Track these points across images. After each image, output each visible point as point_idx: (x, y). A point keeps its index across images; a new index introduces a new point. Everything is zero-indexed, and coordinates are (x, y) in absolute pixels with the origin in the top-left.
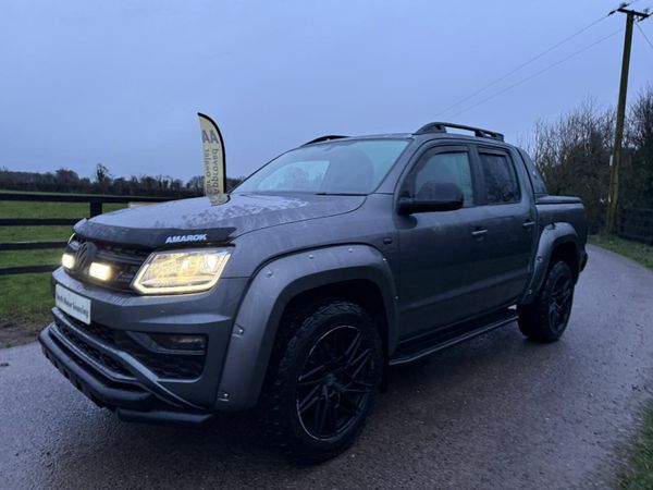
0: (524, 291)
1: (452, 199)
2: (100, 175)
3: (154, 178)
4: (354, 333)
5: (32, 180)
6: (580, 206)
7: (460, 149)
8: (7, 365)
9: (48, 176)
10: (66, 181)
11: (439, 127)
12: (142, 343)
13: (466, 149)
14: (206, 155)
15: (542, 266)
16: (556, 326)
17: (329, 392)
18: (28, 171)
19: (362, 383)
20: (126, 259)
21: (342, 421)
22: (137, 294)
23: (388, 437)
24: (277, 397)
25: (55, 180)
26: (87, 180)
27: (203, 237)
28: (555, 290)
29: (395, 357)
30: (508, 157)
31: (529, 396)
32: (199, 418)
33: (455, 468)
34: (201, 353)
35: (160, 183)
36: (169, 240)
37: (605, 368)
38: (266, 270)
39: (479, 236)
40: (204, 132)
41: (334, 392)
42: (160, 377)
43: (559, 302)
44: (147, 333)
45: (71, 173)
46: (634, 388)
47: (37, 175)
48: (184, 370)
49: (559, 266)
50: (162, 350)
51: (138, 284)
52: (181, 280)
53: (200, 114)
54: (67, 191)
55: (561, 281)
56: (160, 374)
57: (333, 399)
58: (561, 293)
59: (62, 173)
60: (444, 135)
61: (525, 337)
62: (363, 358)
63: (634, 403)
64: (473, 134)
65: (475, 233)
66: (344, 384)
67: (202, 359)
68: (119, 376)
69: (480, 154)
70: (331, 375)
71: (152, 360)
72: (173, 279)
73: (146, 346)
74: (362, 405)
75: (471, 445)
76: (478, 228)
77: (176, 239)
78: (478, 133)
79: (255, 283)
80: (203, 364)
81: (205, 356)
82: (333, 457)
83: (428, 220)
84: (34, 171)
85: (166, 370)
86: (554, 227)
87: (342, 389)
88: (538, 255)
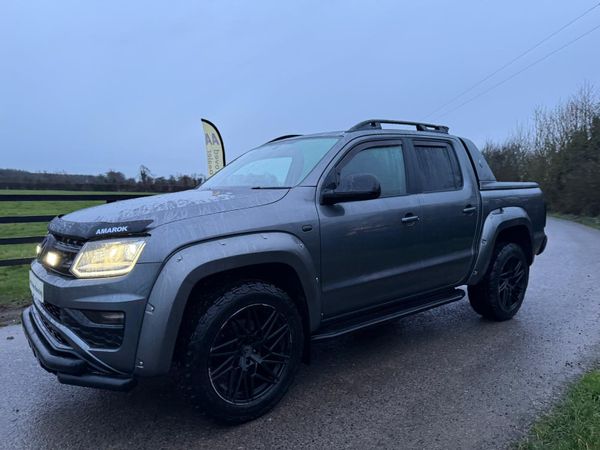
0: (470, 273)
1: (369, 189)
2: (143, 175)
3: (190, 176)
4: (269, 311)
5: (87, 181)
6: (537, 191)
7: (393, 143)
8: (12, 338)
9: (101, 177)
10: (115, 181)
11: (374, 124)
12: (76, 318)
13: (400, 142)
14: (209, 156)
15: (487, 249)
16: (508, 305)
17: (248, 363)
18: (84, 174)
19: (282, 355)
20: (70, 248)
21: (260, 388)
22: (74, 277)
23: (308, 404)
24: (188, 365)
25: (106, 181)
26: (132, 180)
27: (124, 229)
28: (504, 271)
29: (317, 333)
30: (450, 148)
31: (457, 370)
32: (119, 382)
33: (357, 432)
34: (120, 327)
35: (195, 180)
36: (98, 232)
37: (547, 345)
38: (177, 256)
39: (408, 221)
40: (207, 136)
41: (252, 363)
42: (91, 347)
43: (512, 282)
44: (81, 310)
45: (119, 174)
46: (567, 364)
47: (90, 177)
48: (109, 342)
49: (509, 248)
50: (92, 324)
51: (75, 270)
52: (107, 265)
53: (203, 120)
54: (116, 191)
55: (511, 262)
56: (91, 345)
57: (251, 369)
58: (513, 274)
59: (112, 174)
60: (376, 132)
61: (480, 316)
62: (280, 333)
63: (562, 378)
64: (414, 128)
65: (404, 219)
66: (262, 356)
67: (121, 332)
68: (61, 346)
69: (415, 146)
70: (249, 347)
71: (84, 333)
72: (100, 265)
73: (80, 321)
74: (281, 375)
75: (382, 413)
76: (409, 215)
77: (104, 231)
78: (419, 127)
79: (166, 267)
80: (123, 336)
81: (123, 329)
82: (250, 420)
83: (353, 209)
84: (88, 174)
85: (96, 341)
86: (502, 211)
87: (259, 360)
88: (483, 238)
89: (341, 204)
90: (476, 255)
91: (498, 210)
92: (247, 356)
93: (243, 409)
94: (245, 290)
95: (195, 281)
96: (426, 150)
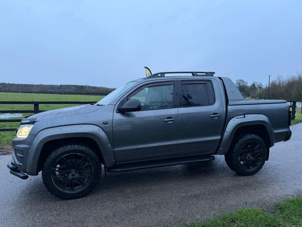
13: (172, 83)
15: (228, 136)
27: (29, 121)
30: (209, 84)
36: (23, 122)
39: (168, 121)
50: (18, 154)
53: (145, 67)
60: (163, 78)
64: (191, 74)
65: (165, 120)
69: (182, 84)
76: (169, 118)
78: (193, 74)
81: (23, 157)
86: (245, 117)
87: (77, 176)
88: (226, 130)
89: (133, 112)
90: (221, 139)
91: (243, 116)
92: (73, 173)
93: (68, 194)
94: (69, 147)
95: (45, 142)
96: (190, 86)
